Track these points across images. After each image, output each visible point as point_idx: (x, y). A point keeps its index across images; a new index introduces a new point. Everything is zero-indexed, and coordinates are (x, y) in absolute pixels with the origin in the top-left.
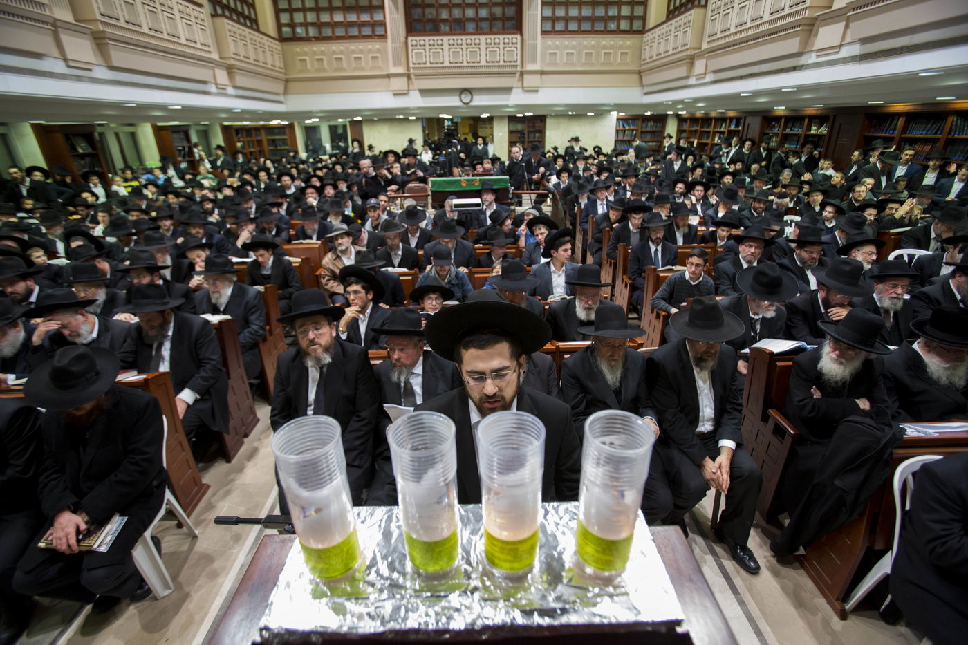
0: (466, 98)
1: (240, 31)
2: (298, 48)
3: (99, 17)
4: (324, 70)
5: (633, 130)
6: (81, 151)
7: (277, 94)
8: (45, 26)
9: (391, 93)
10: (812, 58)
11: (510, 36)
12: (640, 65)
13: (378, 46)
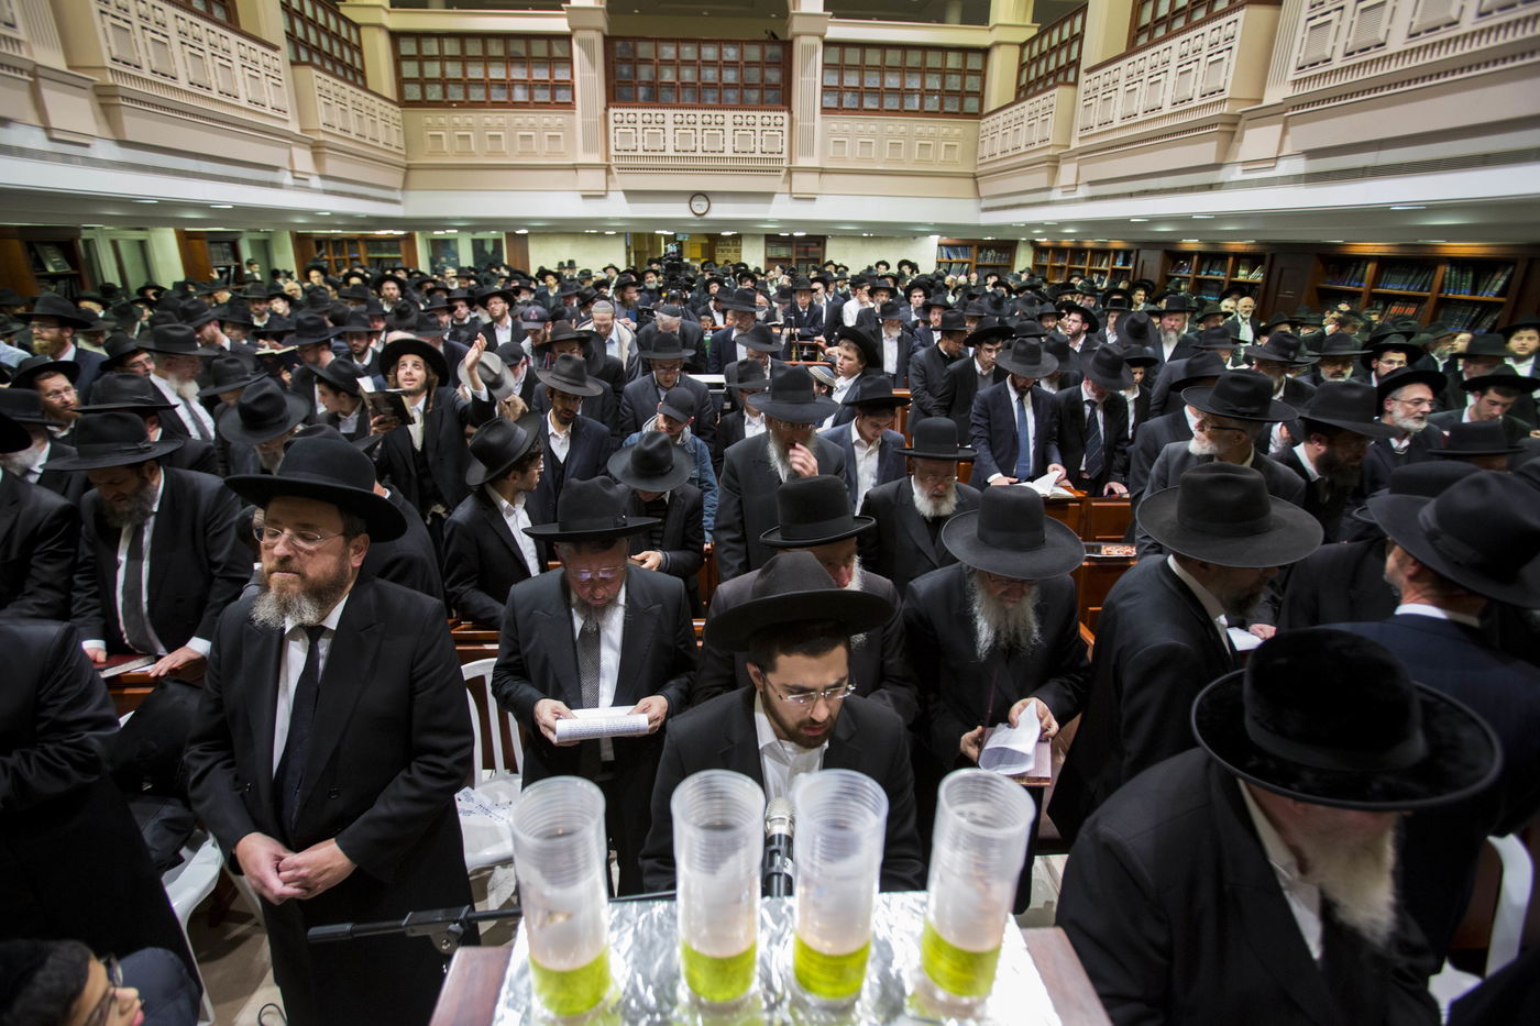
0: (700, 206)
1: (336, 89)
2: (429, 117)
3: (108, 63)
4: (471, 154)
5: (964, 263)
6: (51, 269)
7: (392, 189)
8: (19, 76)
9: (579, 194)
10: (1236, 174)
11: (773, 114)
12: (976, 166)
13: (559, 120)
